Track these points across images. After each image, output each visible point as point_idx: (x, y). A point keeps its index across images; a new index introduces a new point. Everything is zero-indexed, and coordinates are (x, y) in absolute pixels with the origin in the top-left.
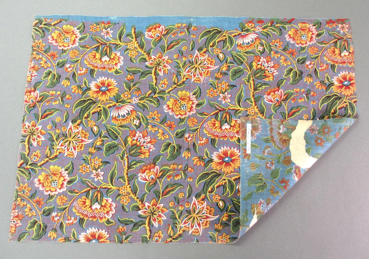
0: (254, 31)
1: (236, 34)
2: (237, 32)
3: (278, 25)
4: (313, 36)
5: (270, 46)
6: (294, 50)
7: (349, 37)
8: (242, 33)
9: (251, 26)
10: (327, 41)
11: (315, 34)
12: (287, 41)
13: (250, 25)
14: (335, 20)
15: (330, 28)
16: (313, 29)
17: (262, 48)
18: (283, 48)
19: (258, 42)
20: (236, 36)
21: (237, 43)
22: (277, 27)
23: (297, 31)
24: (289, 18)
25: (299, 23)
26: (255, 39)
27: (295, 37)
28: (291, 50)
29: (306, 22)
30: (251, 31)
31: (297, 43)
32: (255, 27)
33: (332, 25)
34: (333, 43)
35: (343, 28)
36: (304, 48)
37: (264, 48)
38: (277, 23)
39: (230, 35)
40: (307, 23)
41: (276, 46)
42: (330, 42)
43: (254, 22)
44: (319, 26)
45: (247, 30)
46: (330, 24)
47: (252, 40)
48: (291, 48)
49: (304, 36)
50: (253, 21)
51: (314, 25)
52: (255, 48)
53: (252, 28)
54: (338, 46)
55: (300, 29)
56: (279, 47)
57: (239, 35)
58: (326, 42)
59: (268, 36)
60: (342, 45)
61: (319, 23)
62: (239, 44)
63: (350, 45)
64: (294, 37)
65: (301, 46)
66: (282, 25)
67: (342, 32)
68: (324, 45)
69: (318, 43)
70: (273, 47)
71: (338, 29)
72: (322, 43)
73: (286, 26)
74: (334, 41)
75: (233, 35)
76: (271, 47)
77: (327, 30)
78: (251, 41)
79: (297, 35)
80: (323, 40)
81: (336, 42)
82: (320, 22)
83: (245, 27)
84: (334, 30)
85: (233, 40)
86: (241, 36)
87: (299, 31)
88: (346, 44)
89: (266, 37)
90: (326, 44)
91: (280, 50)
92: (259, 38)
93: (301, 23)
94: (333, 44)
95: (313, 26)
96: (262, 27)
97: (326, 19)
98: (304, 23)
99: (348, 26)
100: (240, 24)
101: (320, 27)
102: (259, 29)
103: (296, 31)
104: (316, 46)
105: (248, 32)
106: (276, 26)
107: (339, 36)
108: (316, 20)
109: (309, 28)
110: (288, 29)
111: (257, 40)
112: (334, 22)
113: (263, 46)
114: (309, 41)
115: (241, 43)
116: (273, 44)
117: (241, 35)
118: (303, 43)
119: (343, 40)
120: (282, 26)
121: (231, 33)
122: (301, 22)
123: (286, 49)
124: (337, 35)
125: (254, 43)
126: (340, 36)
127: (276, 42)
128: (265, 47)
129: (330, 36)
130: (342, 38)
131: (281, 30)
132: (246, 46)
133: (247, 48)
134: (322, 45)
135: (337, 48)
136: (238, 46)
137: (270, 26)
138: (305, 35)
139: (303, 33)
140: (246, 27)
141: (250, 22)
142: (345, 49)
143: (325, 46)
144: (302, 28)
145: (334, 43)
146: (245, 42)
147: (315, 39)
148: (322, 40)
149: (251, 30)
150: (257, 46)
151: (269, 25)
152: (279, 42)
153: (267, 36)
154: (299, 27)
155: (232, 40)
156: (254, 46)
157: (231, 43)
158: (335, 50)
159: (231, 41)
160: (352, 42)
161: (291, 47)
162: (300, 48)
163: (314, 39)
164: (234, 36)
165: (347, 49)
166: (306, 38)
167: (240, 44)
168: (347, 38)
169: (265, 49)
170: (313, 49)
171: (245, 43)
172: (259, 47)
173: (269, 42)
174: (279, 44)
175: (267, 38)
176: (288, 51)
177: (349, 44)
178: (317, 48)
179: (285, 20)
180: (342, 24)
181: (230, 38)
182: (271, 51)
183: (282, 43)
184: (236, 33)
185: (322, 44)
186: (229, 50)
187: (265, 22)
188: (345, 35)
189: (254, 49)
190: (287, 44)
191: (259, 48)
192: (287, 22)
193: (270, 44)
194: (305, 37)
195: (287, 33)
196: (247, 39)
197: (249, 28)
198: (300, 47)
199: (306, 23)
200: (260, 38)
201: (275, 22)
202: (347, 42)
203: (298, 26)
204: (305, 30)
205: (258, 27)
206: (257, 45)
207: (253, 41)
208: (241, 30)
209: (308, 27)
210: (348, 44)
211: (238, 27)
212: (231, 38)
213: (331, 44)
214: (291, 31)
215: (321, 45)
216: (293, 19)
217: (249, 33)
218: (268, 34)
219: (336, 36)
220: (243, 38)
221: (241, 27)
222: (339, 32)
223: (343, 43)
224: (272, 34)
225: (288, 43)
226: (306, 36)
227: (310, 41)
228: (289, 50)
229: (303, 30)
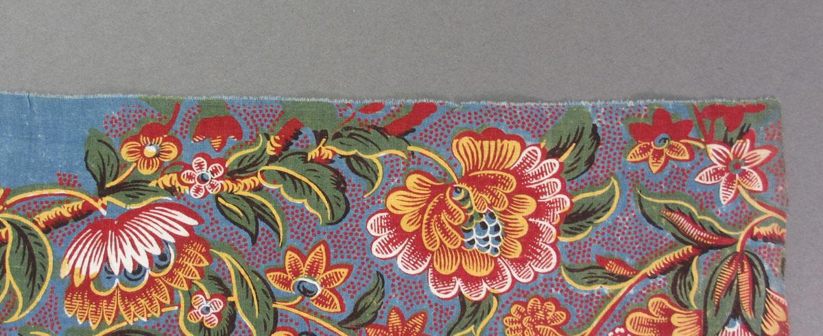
0: (171, 190)
1: (65, 211)
2: (69, 199)
3: (327, 151)
4: (544, 224)
5: (270, 294)
6: (418, 321)
7: (764, 230)
8: (98, 205)
9: (157, 155)
10: (627, 260)
11: (557, 212)
12: (372, 261)
13: (150, 151)
14: (685, 116)
15: (655, 169)
16: (545, 180)
17: (218, 305)
18: (349, 310)
19: (194, 263)
20: (60, 222)
21: (65, 271)
22: (318, 161)
23: (443, 189)
24: (397, 99)
25: (460, 137)
26: (180, 242)
27: (429, 232)
28: (395, 320)
29: (504, 128)
30: (156, 191)
31: (436, 274)
32: (179, 165)
33: (664, 147)
34: (663, 271)
35: (737, 166)
36: (478, 303)
37: (233, 304)
38: (320, 136)
39: (29, 216)
40: (511, 137)
41: (306, 292)
42: (644, 263)
43: (177, 126)
44: (585, 155)
45: (133, 188)
46: (653, 139)
47: (156, 251)
48: (398, 311)
49: (484, 226)
50: (173, 121)
51: (555, 153)
52: (172, 304)
53: (162, 171)
54: (692, 295)
55: (460, 181)
56: (322, 300)
57: (78, 216)
58: (621, 263)
59: (262, 224)
60: (721, 287)
61: (588, 131)
62: (78, 281)
63: (767, 286)
64: (418, 232)
65: (460, 294)
66: (349, 147)
67: (725, 197)
68: (607, 289)
69: (570, 270)
70: (286, 299)
71: (703, 178)
72: (597, 270)
73: (373, 157)
74: (669, 257)
75: (43, 217)
76: (274, 301)
77: (635, 179)
78: (150, 256)
79: (444, 217)
80: (604, 252)
81: (683, 267)
82: (595, 127)
83: (121, 166)
84: (678, 180)
85: (44, 256)
86: (94, 227)
87: (458, 190)
88: (744, 278)
89: (244, 234)
90: (622, 279)
91: (329, 319)
92: (200, 240)
93: (470, 134)
94: (660, 278)
95: (547, 155)
96: (222, 162)
97: (631, 103)
98: (494, 134)
99: (764, 154)
100: (88, 140)
101: (591, 161)
102: (203, 179)
103: (435, 190)
104: (556, 293)
105: (135, 198)
106: (313, 154)
107: (701, 226)
108: (571, 113)
109: (518, 173)
110: (390, 174)
111: (191, 250)
112: (678, 131)
113: (228, 293)
114: (512, 261)
115: (95, 269)
116: (286, 283)
117: (91, 217)
118: (472, 271)
119: (728, 251)
120: (348, 158)
121: (32, 207)
122: (474, 128)
123: (367, 316)
124: (691, 218)
125: (171, 275)
126: (712, 228)
127: (304, 269)
128: (234, 298)
129: (650, 227)
130: (724, 241)
131: (340, 183)
132: (124, 295)
133: (127, 309)
134: (596, 288)
135: (684, 306)
136: (71, 289)
137: (272, 160)
138: (492, 216)
139: (478, 201)
140: (126, 165)
141: (152, 131)
142: (737, 313)
143: (612, 295)
144: (476, 168)
145: (671, 275)
146: (115, 268)
147: (553, 245)
148: (596, 250)
149: (153, 184)
150: (189, 295)
151: (270, 151)
152: (328, 268)
153: (252, 228)
154: (454, 166)
155: (36, 250)
156: (172, 291)
157: (33, 271)
158: (675, 320)
159: (32, 257)
160: (783, 261)
161: (397, 302)
162: (457, 310)
163: (545, 243)
164: (49, 227)
165: (748, 315)
166: (498, 239)
167: (88, 280)
168: (755, 238)
169: (233, 316)
170: (533, 313)
171: (116, 272)
172: (201, 302)
173: (260, 271)
174: (324, 284)
175: (254, 238)
176: (377, 327)
177: (761, 280)
178: (558, 308)
179: (370, 117)
180: (729, 144)
181: (26, 242)
182: (270, 327)
183: (345, 271)
184: (60, 203)
185: (590, 283)
186: (15, 318)
187: (246, 130)
188: (743, 215)
189: (169, 314)
190: (373, 281)
191: (198, 310)
192: (383, 131)
193: (270, 277)
194: (488, 234)
195: (377, 204)
196: (128, 247)
197: (145, 172)
198: (457, 301)
199: (502, 136)
200: (209, 237)
201: (307, 132)
202: (752, 265)
203: (450, 159)
204: (495, 181)
205: (200, 166)
206: (190, 283)
207: (163, 257)
208: (93, 185)
209: (513, 163)
210: (754, 281)
211: (79, 162)
212: (31, 239)
213: (654, 277)
214: (405, 188)
215: (584, 289)
216: (424, 110)
217: (144, 204)
218: (261, 213)
219: (688, 226)
220: (104, 239)
221: (93, 166)
222: (707, 200)
223: (726, 273)
224: (284, 208)
225: (383, 275)
226: (497, 228)
227: (520, 262)
228: (382, 322)
229: (481, 184)
